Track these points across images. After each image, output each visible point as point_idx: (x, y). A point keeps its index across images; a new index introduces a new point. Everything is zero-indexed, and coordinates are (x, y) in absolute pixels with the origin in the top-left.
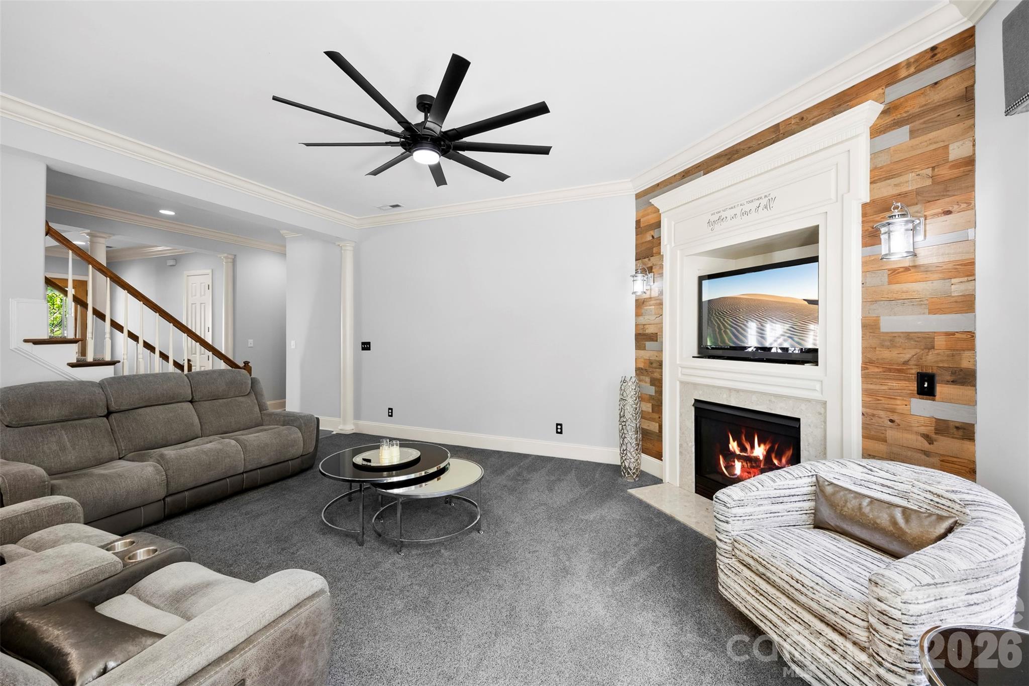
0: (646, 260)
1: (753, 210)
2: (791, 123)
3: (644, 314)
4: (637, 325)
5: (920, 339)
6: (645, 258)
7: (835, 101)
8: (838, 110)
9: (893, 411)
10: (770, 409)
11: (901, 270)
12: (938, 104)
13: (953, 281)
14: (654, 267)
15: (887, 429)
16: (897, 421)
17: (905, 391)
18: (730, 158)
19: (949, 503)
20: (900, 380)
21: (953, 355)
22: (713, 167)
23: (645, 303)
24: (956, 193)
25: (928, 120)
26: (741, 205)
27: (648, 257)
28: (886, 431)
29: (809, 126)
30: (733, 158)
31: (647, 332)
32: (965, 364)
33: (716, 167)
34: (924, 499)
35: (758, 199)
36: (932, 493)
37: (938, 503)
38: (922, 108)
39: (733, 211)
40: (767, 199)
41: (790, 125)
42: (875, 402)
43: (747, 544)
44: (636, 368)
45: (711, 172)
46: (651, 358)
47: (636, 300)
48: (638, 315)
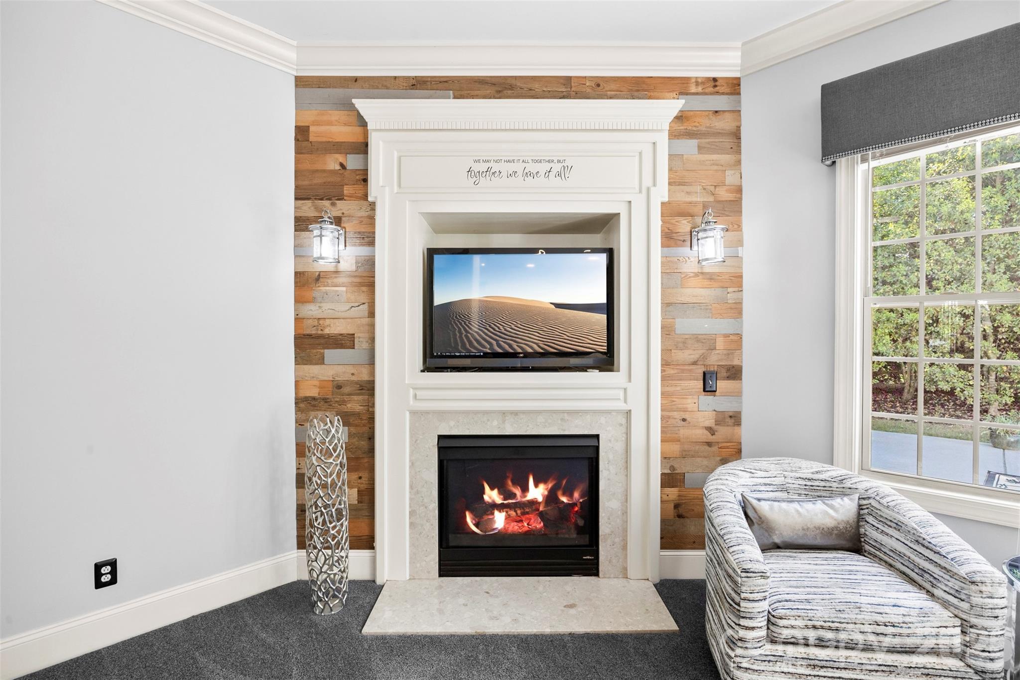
0: (327, 203)
1: (542, 173)
2: (585, 84)
3: (320, 300)
4: (298, 320)
5: (705, 341)
6: (322, 199)
7: (633, 83)
8: (636, 94)
9: (685, 410)
10: (562, 430)
11: (692, 275)
12: (718, 131)
13: (730, 290)
14: (343, 219)
15: (680, 428)
16: (688, 419)
17: (694, 390)
18: (500, 92)
19: (823, 484)
20: (691, 380)
21: (728, 354)
22: (473, 93)
23: (321, 280)
24: (730, 214)
25: (712, 142)
26: (523, 161)
27: (329, 199)
28: (679, 430)
29: (606, 97)
30: (505, 92)
31: (327, 331)
32: (736, 362)
33: (477, 96)
34: (799, 486)
35: (549, 161)
36: (803, 478)
37: (812, 486)
38: (708, 129)
39: (511, 167)
40: (561, 165)
41: (584, 86)
42: (670, 404)
43: (798, 614)
44: (296, 399)
45: (467, 98)
46: (337, 379)
47: (296, 273)
48: (299, 300)
